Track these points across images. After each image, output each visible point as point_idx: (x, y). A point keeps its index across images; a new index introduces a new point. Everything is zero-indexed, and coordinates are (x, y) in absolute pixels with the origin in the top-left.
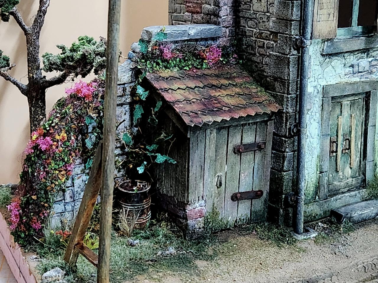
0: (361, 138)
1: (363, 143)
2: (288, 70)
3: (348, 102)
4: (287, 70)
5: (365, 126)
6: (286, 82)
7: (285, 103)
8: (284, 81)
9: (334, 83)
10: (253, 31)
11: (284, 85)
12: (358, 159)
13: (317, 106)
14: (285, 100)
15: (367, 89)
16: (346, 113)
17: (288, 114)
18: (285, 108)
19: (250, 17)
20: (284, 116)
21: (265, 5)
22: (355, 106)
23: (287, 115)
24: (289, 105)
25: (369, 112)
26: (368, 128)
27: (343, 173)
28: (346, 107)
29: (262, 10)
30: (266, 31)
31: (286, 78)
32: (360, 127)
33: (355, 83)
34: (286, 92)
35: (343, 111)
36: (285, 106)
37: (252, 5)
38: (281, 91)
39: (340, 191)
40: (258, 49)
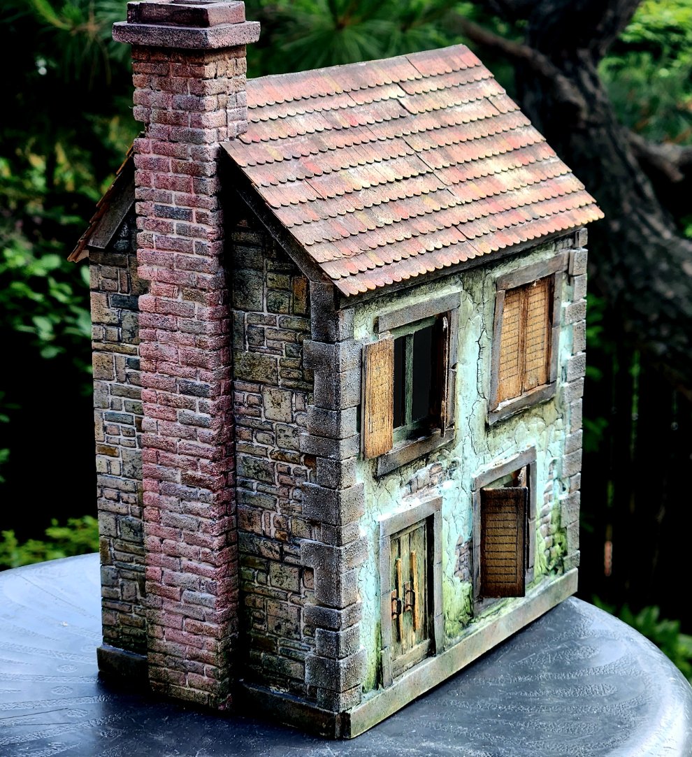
0: (425, 584)
1: (426, 591)
3: (407, 535)
4: (335, 511)
5: (429, 565)
6: (334, 528)
7: (335, 559)
8: (330, 526)
10: (267, 449)
11: (331, 532)
12: (422, 615)
13: (372, 553)
14: (335, 554)
16: (405, 552)
17: (341, 575)
19: (260, 427)
21: (287, 412)
25: (433, 544)
26: (433, 567)
27: (407, 641)
28: (404, 543)
29: (284, 419)
30: (292, 450)
31: (335, 523)
32: (422, 568)
34: (335, 543)
35: (401, 551)
36: (335, 564)
37: (262, 410)
38: (327, 542)
40: (278, 477)
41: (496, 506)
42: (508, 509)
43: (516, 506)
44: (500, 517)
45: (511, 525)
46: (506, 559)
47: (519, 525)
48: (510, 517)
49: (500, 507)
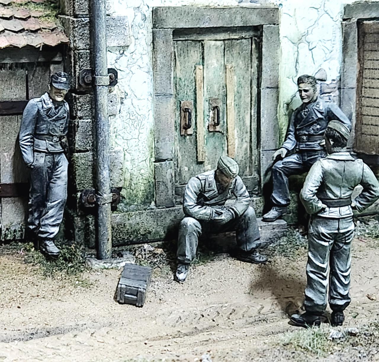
0: (251, 109)
9: (179, 5)
13: (143, 43)
16: (214, 61)
17: (77, 52)
18: (72, 41)
20: (72, 55)
22: (234, 52)
26: (262, 91)
28: (213, 50)
34: (72, 13)
35: (205, 58)
36: (72, 38)
41: (375, 42)
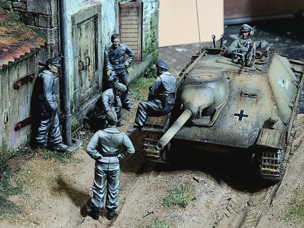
1: (95, 58)
2: (50, 6)
3: (85, 25)
4: (48, 6)
5: (95, 43)
6: (47, 17)
7: (49, 36)
8: (46, 16)
9: (77, 12)
11: (46, 20)
12: (92, 71)
14: (49, 33)
15: (96, 12)
16: (84, 35)
17: (53, 46)
18: (49, 41)
20: (49, 48)
22: (89, 28)
23: (51, 47)
24: (53, 38)
25: (97, 31)
26: (98, 44)
27: (85, 86)
28: (83, 30)
31: (48, 14)
32: (92, 45)
33: (89, 9)
34: (49, 26)
35: (82, 34)
36: (49, 39)
38: (43, 26)
39: (85, 101)
41: (126, 12)
42: (133, 14)
43: (138, 12)
44: (129, 18)
45: (135, 22)
46: (132, 41)
47: (139, 22)
48: (135, 18)
49: (129, 12)
